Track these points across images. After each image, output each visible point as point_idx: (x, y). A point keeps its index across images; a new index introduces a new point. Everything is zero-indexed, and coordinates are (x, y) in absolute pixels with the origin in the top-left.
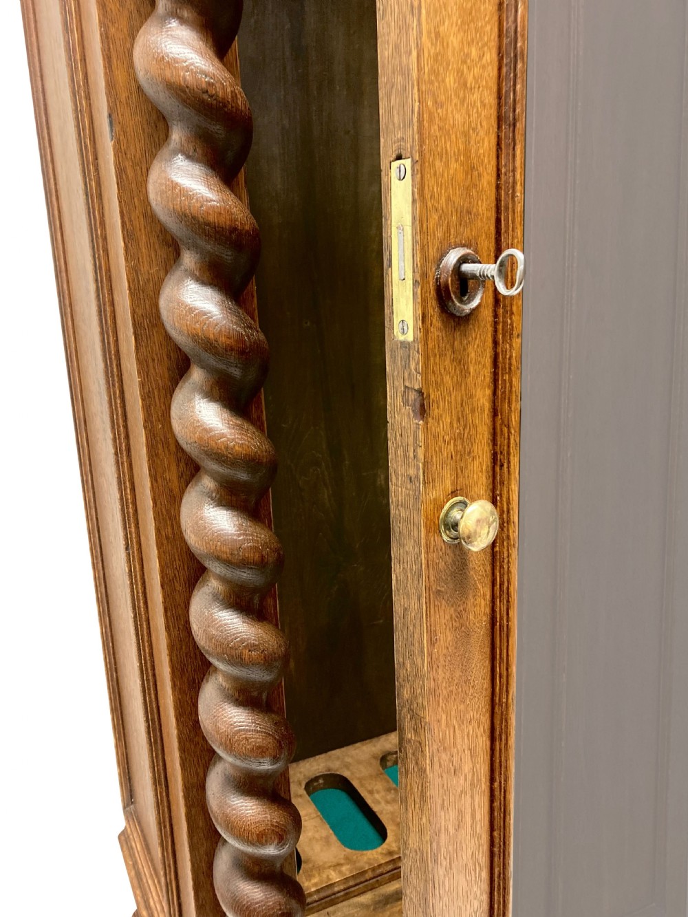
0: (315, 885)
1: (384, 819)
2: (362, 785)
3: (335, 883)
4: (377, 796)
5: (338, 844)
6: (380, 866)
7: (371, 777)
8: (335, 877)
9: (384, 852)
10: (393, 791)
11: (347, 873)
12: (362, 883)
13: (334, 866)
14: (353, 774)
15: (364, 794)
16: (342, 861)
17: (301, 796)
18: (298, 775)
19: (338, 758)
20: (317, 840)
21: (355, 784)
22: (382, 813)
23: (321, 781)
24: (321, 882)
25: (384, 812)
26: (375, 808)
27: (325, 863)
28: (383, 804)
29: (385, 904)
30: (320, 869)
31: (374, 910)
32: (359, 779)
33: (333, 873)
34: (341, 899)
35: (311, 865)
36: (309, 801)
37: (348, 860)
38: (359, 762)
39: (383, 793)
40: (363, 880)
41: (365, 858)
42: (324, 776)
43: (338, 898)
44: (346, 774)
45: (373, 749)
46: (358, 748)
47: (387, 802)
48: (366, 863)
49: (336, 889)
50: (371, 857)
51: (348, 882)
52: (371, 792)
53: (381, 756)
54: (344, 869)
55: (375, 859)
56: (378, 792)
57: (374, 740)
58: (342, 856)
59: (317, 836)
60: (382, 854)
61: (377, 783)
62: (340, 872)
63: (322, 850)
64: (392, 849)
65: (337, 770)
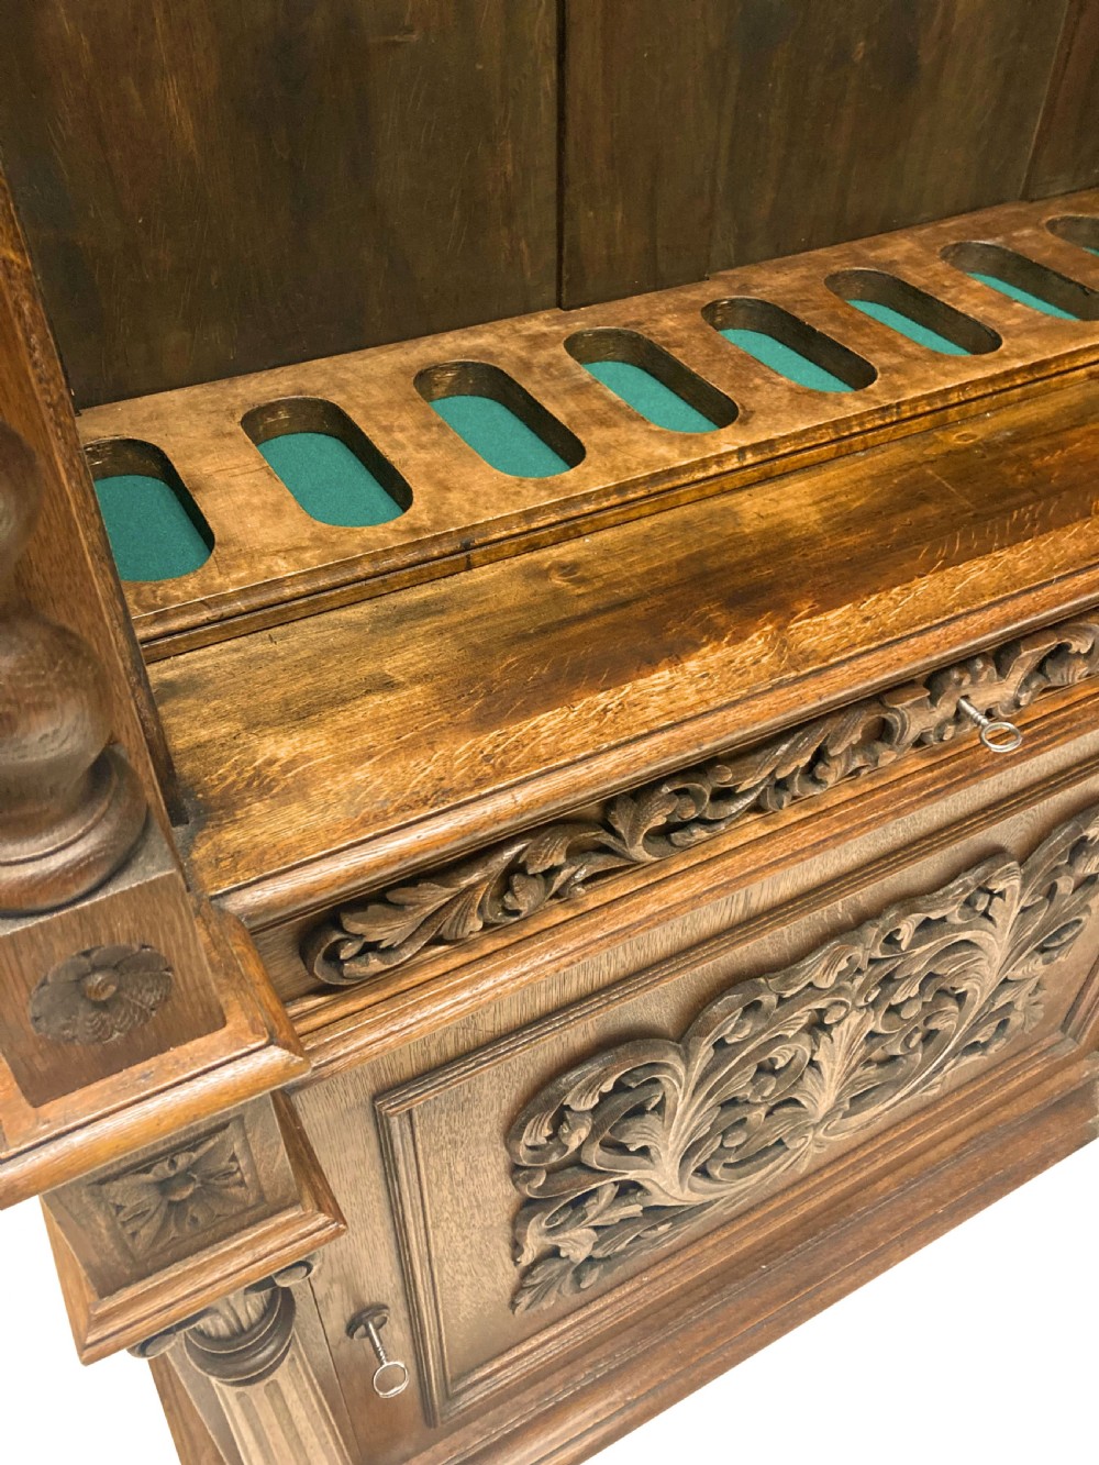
0: (239, 582)
1: (409, 475)
2: (368, 417)
3: (283, 580)
4: (399, 436)
5: (301, 515)
6: (388, 553)
7: (390, 404)
8: (284, 568)
9: (402, 528)
10: (435, 429)
11: (315, 561)
12: (348, 583)
13: (287, 551)
14: (351, 398)
15: (370, 431)
16: (305, 543)
17: (230, 435)
18: (230, 400)
19: (324, 373)
20: (254, 509)
21: (356, 416)
22: (405, 464)
23: (283, 415)
24: (253, 577)
25: (411, 462)
26: (393, 457)
27: (267, 546)
28: (410, 449)
29: (397, 622)
30: (252, 556)
31: (372, 631)
32: (363, 407)
33: (282, 563)
34: (303, 612)
35: (234, 549)
36: (246, 443)
37: (317, 540)
38: (369, 380)
39: (414, 432)
40: (349, 576)
41: (357, 540)
42: (291, 405)
43: (294, 609)
44: (337, 399)
45: (403, 358)
46: (370, 356)
47: (421, 447)
48: (359, 546)
49: (288, 592)
50: (371, 536)
51: (317, 579)
52: (388, 430)
53: (417, 371)
54: (307, 556)
55: (381, 541)
56: (402, 429)
57: (406, 344)
58: (307, 535)
59: (256, 500)
60: (395, 530)
61: (404, 414)
62: (298, 561)
63: (263, 525)
64: (419, 524)
65: (318, 392)
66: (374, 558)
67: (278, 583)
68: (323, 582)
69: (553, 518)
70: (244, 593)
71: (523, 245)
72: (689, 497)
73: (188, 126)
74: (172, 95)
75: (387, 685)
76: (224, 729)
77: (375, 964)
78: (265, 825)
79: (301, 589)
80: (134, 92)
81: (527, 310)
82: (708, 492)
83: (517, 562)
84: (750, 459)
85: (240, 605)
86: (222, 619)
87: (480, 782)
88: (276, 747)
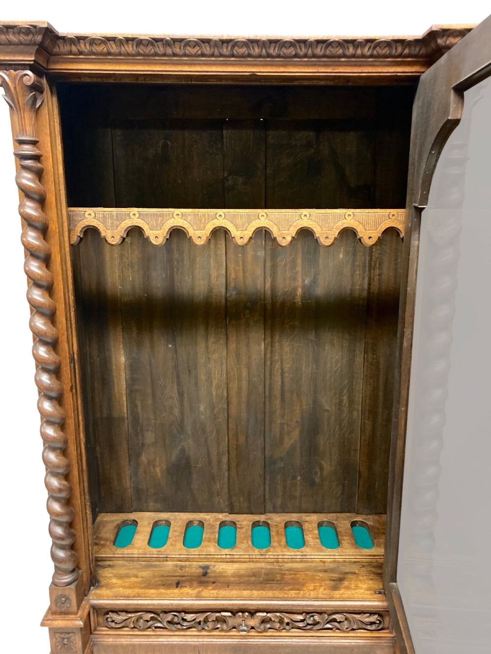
0: (129, 552)
2: (173, 527)
4: (174, 533)
5: (147, 543)
7: (179, 526)
8: (136, 552)
9: (158, 550)
10: (181, 533)
12: (144, 557)
13: (139, 549)
14: (174, 523)
16: (142, 548)
17: (150, 524)
18: (156, 517)
19: (175, 516)
20: (141, 539)
23: (164, 522)
24: (131, 552)
25: (171, 539)
35: (136, 546)
36: (151, 527)
38: (181, 519)
43: (135, 559)
44: (172, 522)
46: (186, 514)
48: (149, 551)
49: (134, 556)
51: (139, 555)
53: (190, 520)
54: (140, 551)
55: (153, 552)
56: (176, 532)
58: (144, 547)
59: (143, 538)
60: (156, 551)
61: (179, 528)
62: (138, 551)
65: (171, 519)
66: (150, 554)
67: (133, 554)
68: (141, 556)
69: (184, 556)
70: (127, 554)
71: (221, 500)
72: (214, 561)
73: (160, 474)
74: (158, 470)
75: (137, 577)
76: (110, 575)
77: (113, 625)
78: (103, 591)
79: (137, 556)
80: (152, 469)
81: (222, 512)
82: (218, 561)
83: (176, 563)
84: (228, 556)
85: (126, 556)
86: (123, 557)
87: (134, 597)
88: (114, 581)
